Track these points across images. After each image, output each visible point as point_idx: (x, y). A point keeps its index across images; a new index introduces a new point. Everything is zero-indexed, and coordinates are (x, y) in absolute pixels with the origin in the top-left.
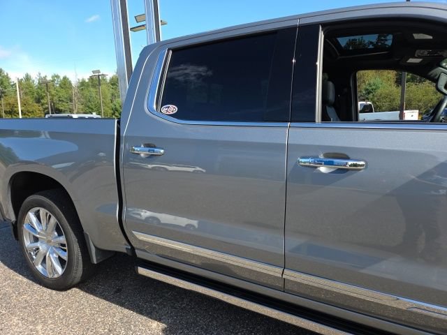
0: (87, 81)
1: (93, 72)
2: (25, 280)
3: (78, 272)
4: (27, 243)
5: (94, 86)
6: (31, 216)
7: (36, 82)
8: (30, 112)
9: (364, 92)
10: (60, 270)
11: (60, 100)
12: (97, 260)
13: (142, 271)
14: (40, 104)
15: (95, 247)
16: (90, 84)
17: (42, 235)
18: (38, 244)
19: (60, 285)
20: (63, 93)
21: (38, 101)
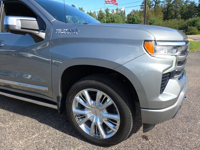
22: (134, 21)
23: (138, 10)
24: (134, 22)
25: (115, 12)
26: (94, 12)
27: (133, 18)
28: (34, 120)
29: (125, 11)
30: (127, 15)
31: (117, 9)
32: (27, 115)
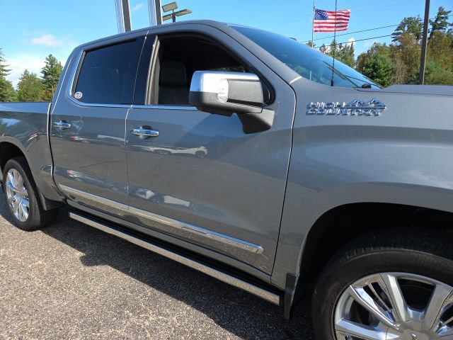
2: (9, 224)
3: (37, 217)
4: (9, 196)
6: (9, 175)
9: (415, 77)
10: (26, 215)
12: (47, 208)
13: (73, 215)
15: (45, 198)
17: (16, 190)
19: (29, 227)
22: (375, 70)
23: (388, 45)
24: (375, 74)
25: (329, 50)
27: (375, 64)
28: (203, 316)
29: (354, 48)
30: (359, 58)
31: (334, 45)
32: (183, 297)
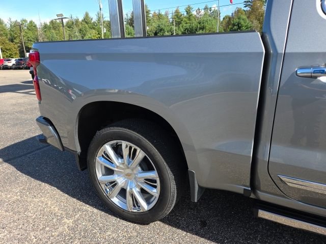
0: (48, 24)
1: (57, 15)
5: (55, 28)
6: (108, 149)
7: (8, 26)
8: (7, 50)
10: (145, 206)
11: (28, 40)
13: (263, 214)
14: (14, 43)
16: (52, 26)
17: (121, 168)
18: (115, 177)
20: (30, 34)
21: (12, 41)
22: (239, 28)
23: (242, 10)
24: (239, 30)
25: (203, 12)
26: (166, 14)
27: (239, 24)
